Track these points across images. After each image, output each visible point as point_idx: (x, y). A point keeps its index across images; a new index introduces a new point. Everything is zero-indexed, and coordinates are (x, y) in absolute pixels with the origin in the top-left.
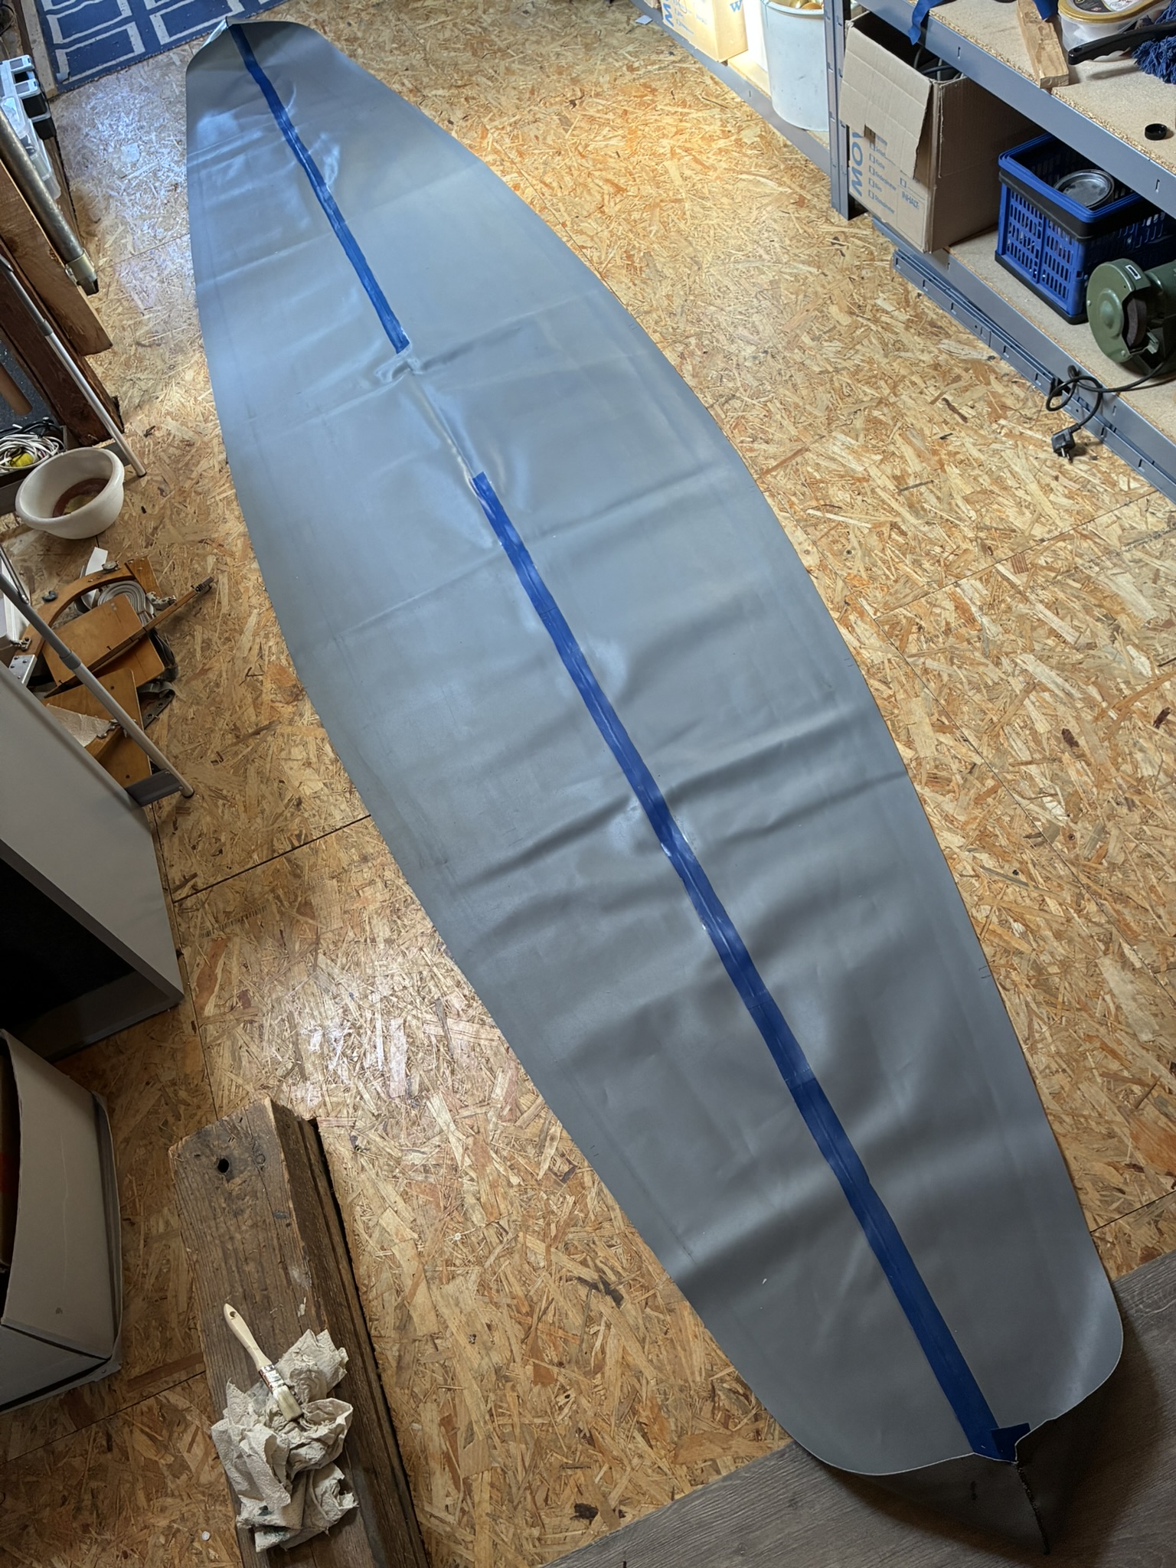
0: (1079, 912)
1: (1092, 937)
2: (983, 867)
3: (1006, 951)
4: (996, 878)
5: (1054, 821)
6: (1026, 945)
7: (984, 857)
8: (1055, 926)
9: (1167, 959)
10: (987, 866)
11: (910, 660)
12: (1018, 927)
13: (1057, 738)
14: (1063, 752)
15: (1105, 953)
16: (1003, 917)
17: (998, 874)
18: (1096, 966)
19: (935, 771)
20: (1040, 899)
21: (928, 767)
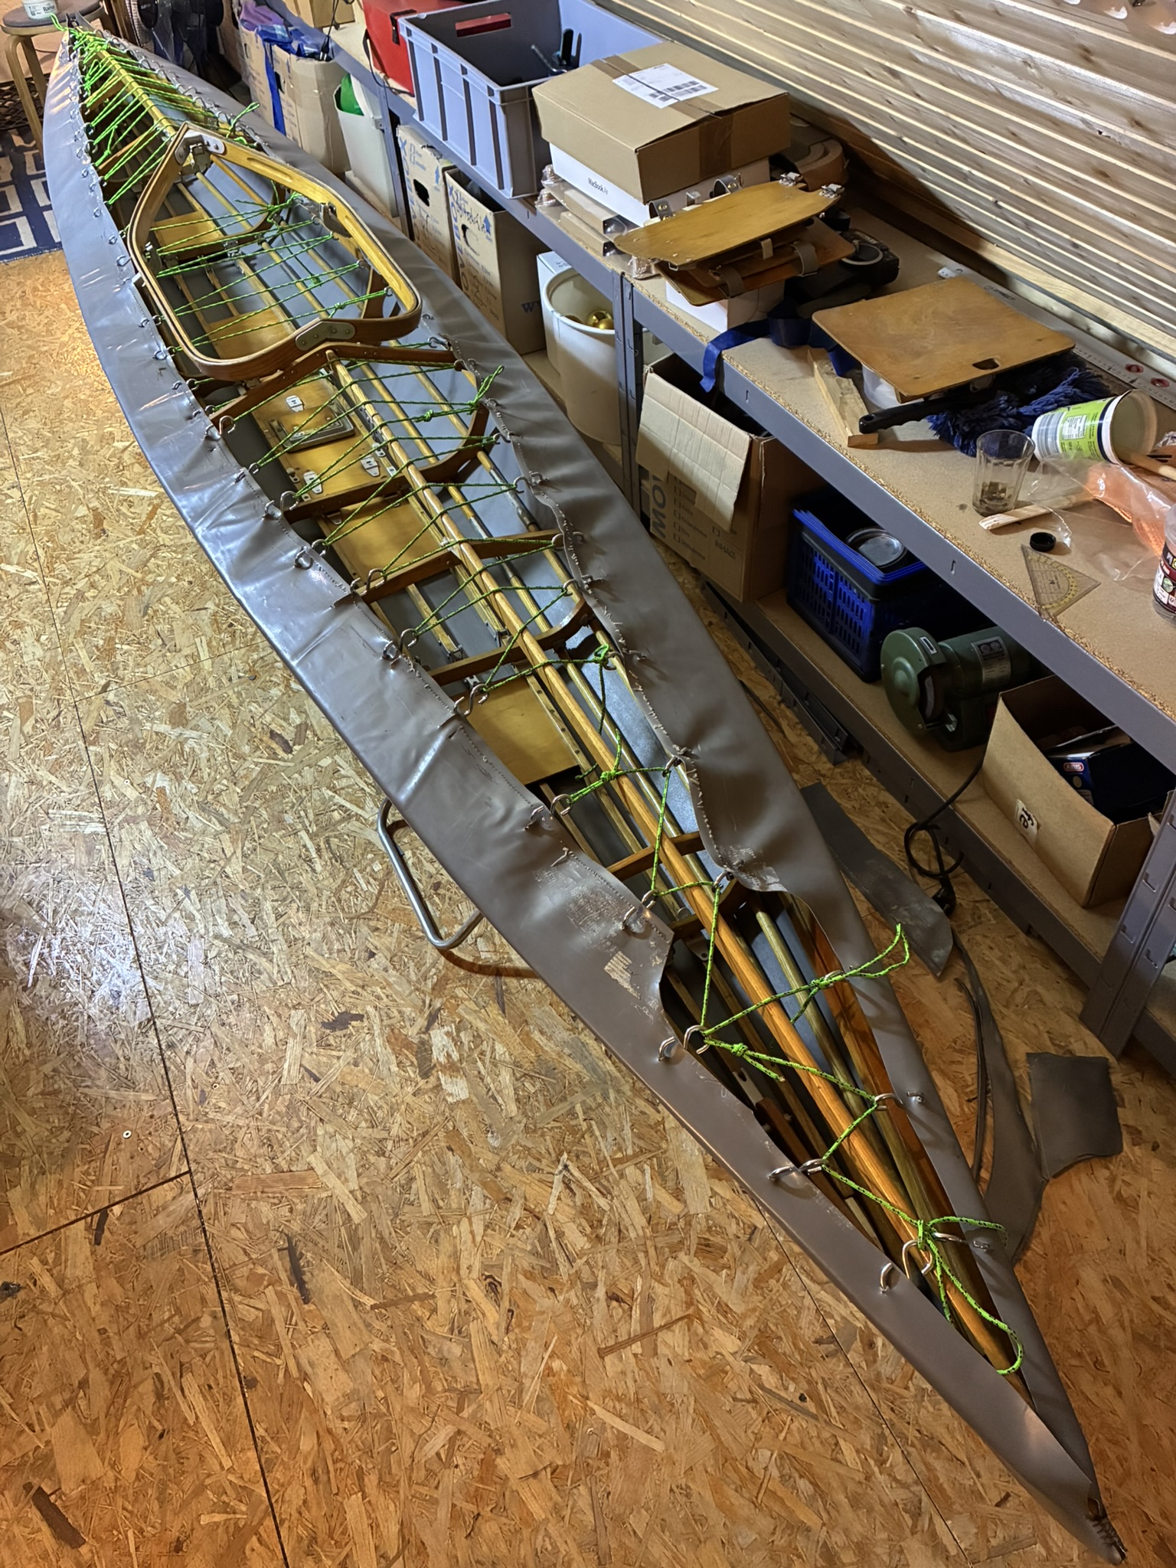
0: (881, 1463)
1: (896, 1504)
2: (762, 1387)
3: (789, 1526)
4: (779, 1405)
5: (851, 1319)
6: (815, 1517)
7: (763, 1370)
8: (851, 1486)
9: (988, 1541)
10: (767, 1386)
12: (803, 1484)
15: (913, 1533)
16: (786, 1471)
17: (781, 1399)
18: (901, 1552)
19: (707, 1236)
20: (832, 1441)
21: (699, 1226)
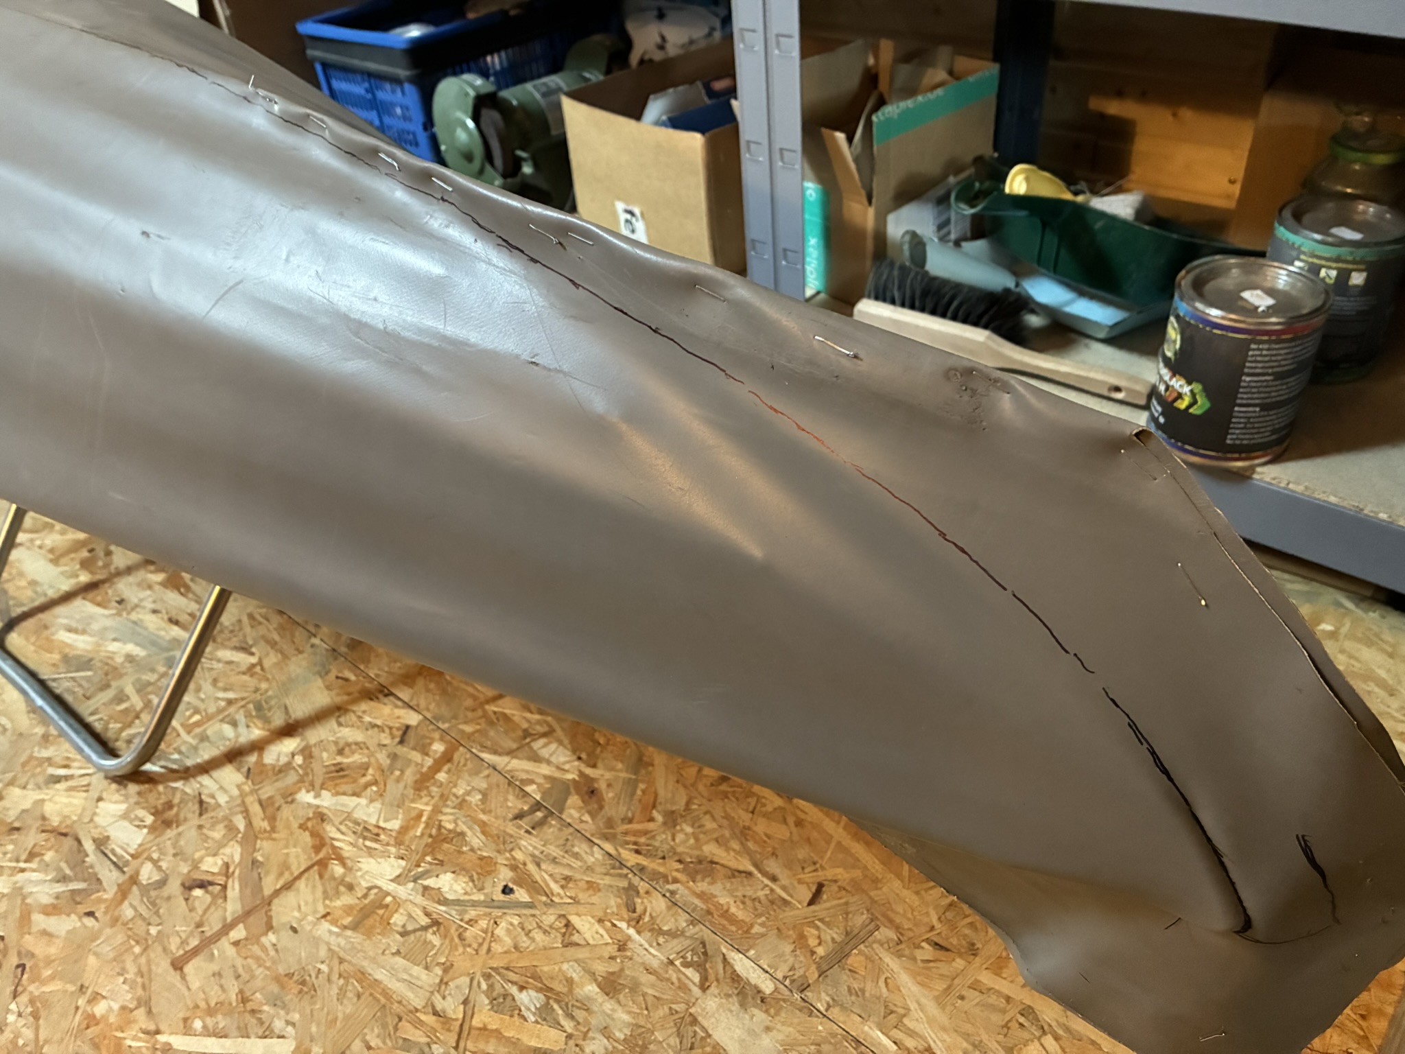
0: (636, 922)
1: (671, 962)
2: (444, 902)
4: (472, 913)
5: (558, 774)
6: (554, 1033)
7: (449, 884)
8: (601, 968)
9: (813, 953)
10: (451, 897)
12: (528, 999)
15: (704, 987)
16: (498, 990)
17: (475, 904)
18: (695, 1021)
19: (338, 760)
20: (560, 924)
21: (325, 756)
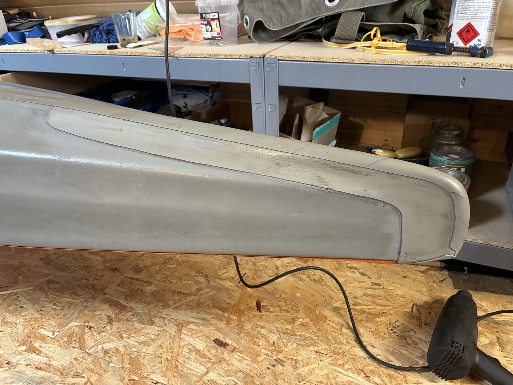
11: (91, 351)
13: (213, 347)
14: (222, 353)
